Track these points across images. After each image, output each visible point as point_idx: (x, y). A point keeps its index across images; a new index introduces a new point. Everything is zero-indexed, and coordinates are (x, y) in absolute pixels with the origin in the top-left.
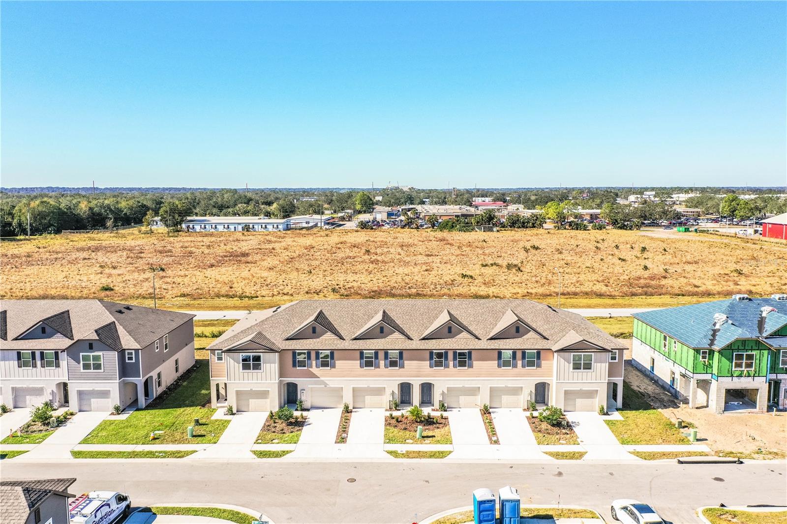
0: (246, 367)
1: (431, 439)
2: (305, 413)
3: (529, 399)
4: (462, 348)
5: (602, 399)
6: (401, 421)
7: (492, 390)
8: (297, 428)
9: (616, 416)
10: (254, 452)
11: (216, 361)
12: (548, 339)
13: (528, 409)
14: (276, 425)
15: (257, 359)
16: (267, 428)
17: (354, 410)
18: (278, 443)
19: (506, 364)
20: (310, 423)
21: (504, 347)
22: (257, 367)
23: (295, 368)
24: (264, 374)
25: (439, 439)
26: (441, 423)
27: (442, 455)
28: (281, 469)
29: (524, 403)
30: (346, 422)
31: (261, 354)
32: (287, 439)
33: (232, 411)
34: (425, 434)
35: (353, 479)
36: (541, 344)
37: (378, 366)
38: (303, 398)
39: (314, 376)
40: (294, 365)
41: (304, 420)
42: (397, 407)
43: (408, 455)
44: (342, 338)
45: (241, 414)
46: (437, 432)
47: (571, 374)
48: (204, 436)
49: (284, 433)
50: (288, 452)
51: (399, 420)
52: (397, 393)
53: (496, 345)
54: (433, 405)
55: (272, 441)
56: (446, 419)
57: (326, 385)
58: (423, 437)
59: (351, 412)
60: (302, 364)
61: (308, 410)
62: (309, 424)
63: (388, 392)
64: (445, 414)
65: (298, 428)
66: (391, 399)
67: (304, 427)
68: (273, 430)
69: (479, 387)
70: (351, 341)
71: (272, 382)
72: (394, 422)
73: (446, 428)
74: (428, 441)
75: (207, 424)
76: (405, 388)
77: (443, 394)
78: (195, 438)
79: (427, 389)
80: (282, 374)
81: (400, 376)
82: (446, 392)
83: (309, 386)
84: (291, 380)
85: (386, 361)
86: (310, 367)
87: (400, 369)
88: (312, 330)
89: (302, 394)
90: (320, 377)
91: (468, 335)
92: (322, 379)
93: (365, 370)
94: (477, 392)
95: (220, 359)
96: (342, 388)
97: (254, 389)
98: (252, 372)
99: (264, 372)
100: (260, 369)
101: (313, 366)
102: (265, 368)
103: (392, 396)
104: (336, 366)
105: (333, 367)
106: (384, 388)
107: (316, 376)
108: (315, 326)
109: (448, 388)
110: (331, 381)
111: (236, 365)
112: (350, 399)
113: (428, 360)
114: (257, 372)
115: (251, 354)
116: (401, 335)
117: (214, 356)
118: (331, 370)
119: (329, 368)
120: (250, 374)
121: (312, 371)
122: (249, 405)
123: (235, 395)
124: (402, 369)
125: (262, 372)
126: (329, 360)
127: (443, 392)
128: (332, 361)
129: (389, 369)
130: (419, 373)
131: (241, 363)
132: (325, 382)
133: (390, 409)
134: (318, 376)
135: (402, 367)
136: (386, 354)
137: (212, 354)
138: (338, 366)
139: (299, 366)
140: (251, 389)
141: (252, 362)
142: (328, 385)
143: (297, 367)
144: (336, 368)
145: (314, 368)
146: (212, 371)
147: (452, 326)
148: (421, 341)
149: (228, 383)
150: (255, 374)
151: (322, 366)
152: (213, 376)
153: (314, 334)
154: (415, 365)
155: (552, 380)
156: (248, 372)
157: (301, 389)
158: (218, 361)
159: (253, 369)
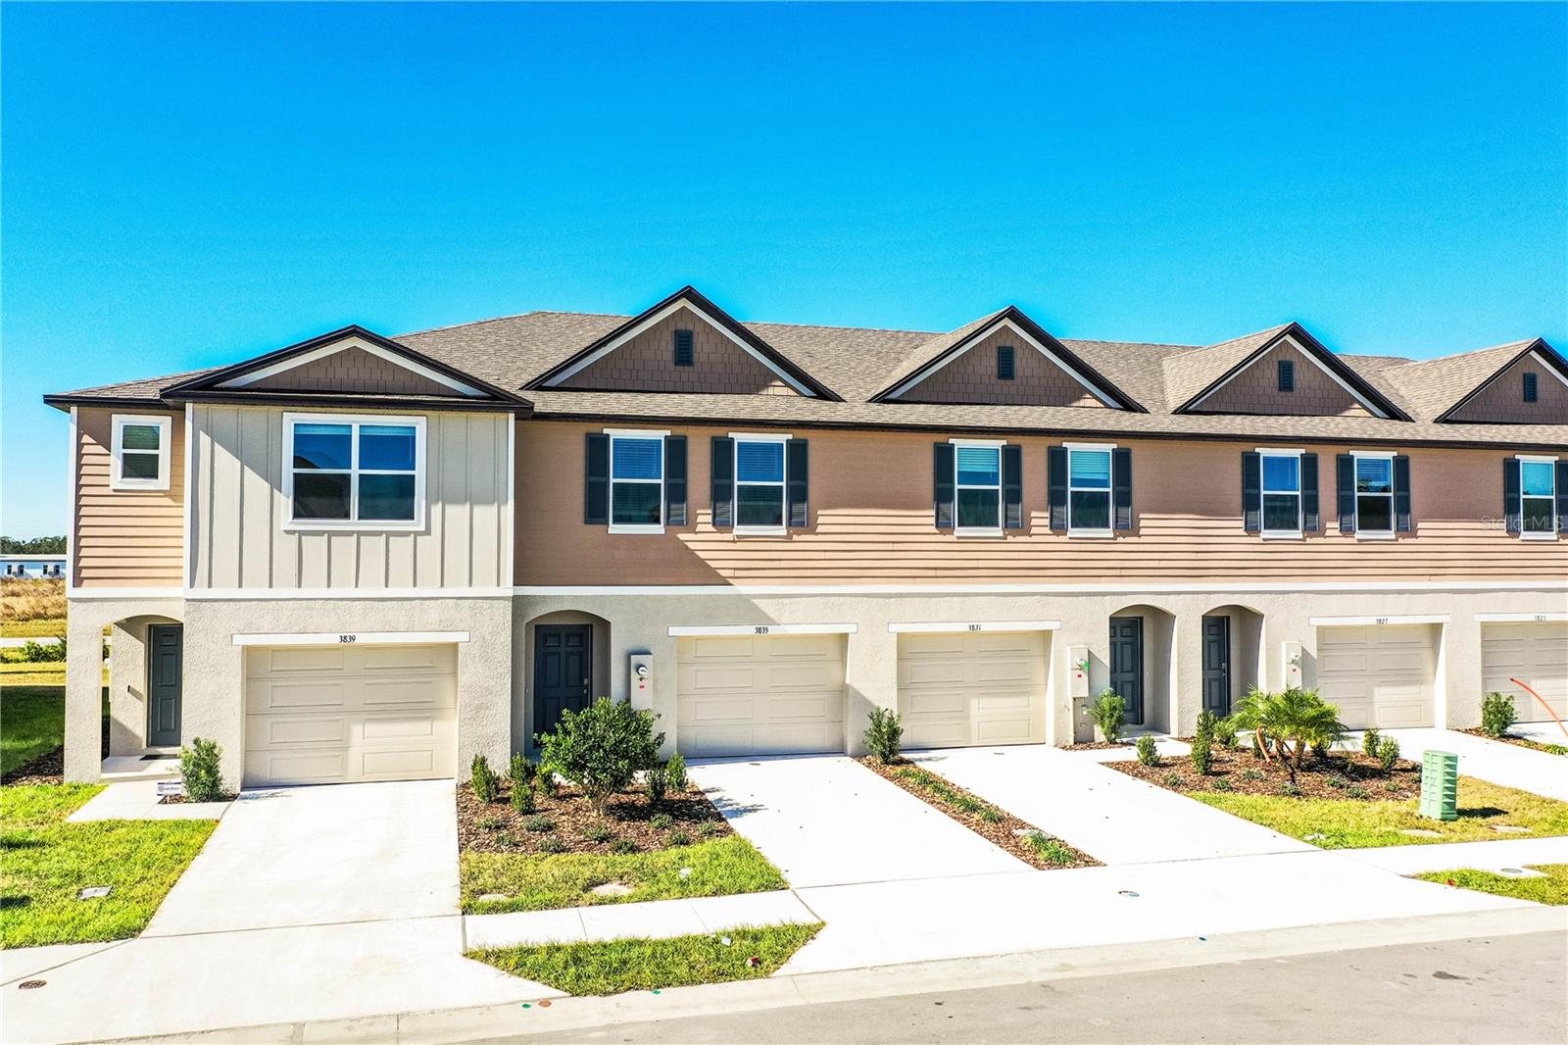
0: (317, 499)
4: (1378, 437)
7: (1487, 639)
11: (116, 479)
15: (393, 449)
19: (1537, 517)
20: (739, 805)
22: (391, 497)
23: (599, 527)
24: (429, 545)
31: (419, 424)
33: (214, 775)
37: (1017, 524)
38: (641, 703)
39: (705, 574)
40: (595, 513)
44: (829, 397)
45: (273, 795)
52: (1105, 660)
57: (763, 624)
60: (638, 505)
63: (1067, 656)
69: (1439, 626)
70: (870, 404)
71: (477, 591)
77: (1306, 665)
80: (523, 558)
81: (1121, 573)
82: (1314, 653)
83: (674, 631)
84: (576, 598)
85: (1056, 499)
86: (681, 523)
87: (1120, 540)
88: (671, 347)
89: (634, 676)
90: (731, 581)
91: (1357, 406)
92: (742, 588)
93: (961, 540)
94: (1427, 654)
95: (140, 466)
96: (843, 638)
97: (362, 639)
98: (355, 535)
99: (429, 534)
100: (408, 514)
101: (700, 519)
102: (436, 510)
103: (1085, 677)
104: (820, 520)
105: (802, 523)
106: (1046, 636)
107: (710, 576)
108: (690, 327)
109: (1322, 631)
110: (787, 601)
111: (256, 484)
112: (886, 701)
113: (1237, 500)
114: (389, 534)
115: (356, 422)
116: (1090, 393)
117: (101, 449)
118: (788, 539)
119: (781, 530)
120: (344, 547)
121: (691, 546)
122: (343, 746)
123: (235, 681)
124: (1128, 539)
125: (417, 534)
126: (783, 484)
127: (1303, 649)
128: (799, 494)
129: (1069, 535)
130: (1200, 556)
131: (288, 471)
132: (756, 607)
133: (1075, 743)
134: (723, 573)
135: (1128, 528)
136: (1057, 460)
137: (86, 439)
138: (827, 519)
139: (618, 520)
140: (344, 639)
141: (361, 467)
142: (772, 622)
143: (607, 523)
144: (820, 529)
145: (699, 528)
146: (83, 542)
147: (1294, 359)
148: (1182, 418)
149: (197, 604)
150: (373, 547)
151: (747, 519)
152: (84, 573)
153: (679, 368)
154: (1186, 522)
156: (331, 534)
157: (631, 646)
158: (125, 480)
159: (362, 515)
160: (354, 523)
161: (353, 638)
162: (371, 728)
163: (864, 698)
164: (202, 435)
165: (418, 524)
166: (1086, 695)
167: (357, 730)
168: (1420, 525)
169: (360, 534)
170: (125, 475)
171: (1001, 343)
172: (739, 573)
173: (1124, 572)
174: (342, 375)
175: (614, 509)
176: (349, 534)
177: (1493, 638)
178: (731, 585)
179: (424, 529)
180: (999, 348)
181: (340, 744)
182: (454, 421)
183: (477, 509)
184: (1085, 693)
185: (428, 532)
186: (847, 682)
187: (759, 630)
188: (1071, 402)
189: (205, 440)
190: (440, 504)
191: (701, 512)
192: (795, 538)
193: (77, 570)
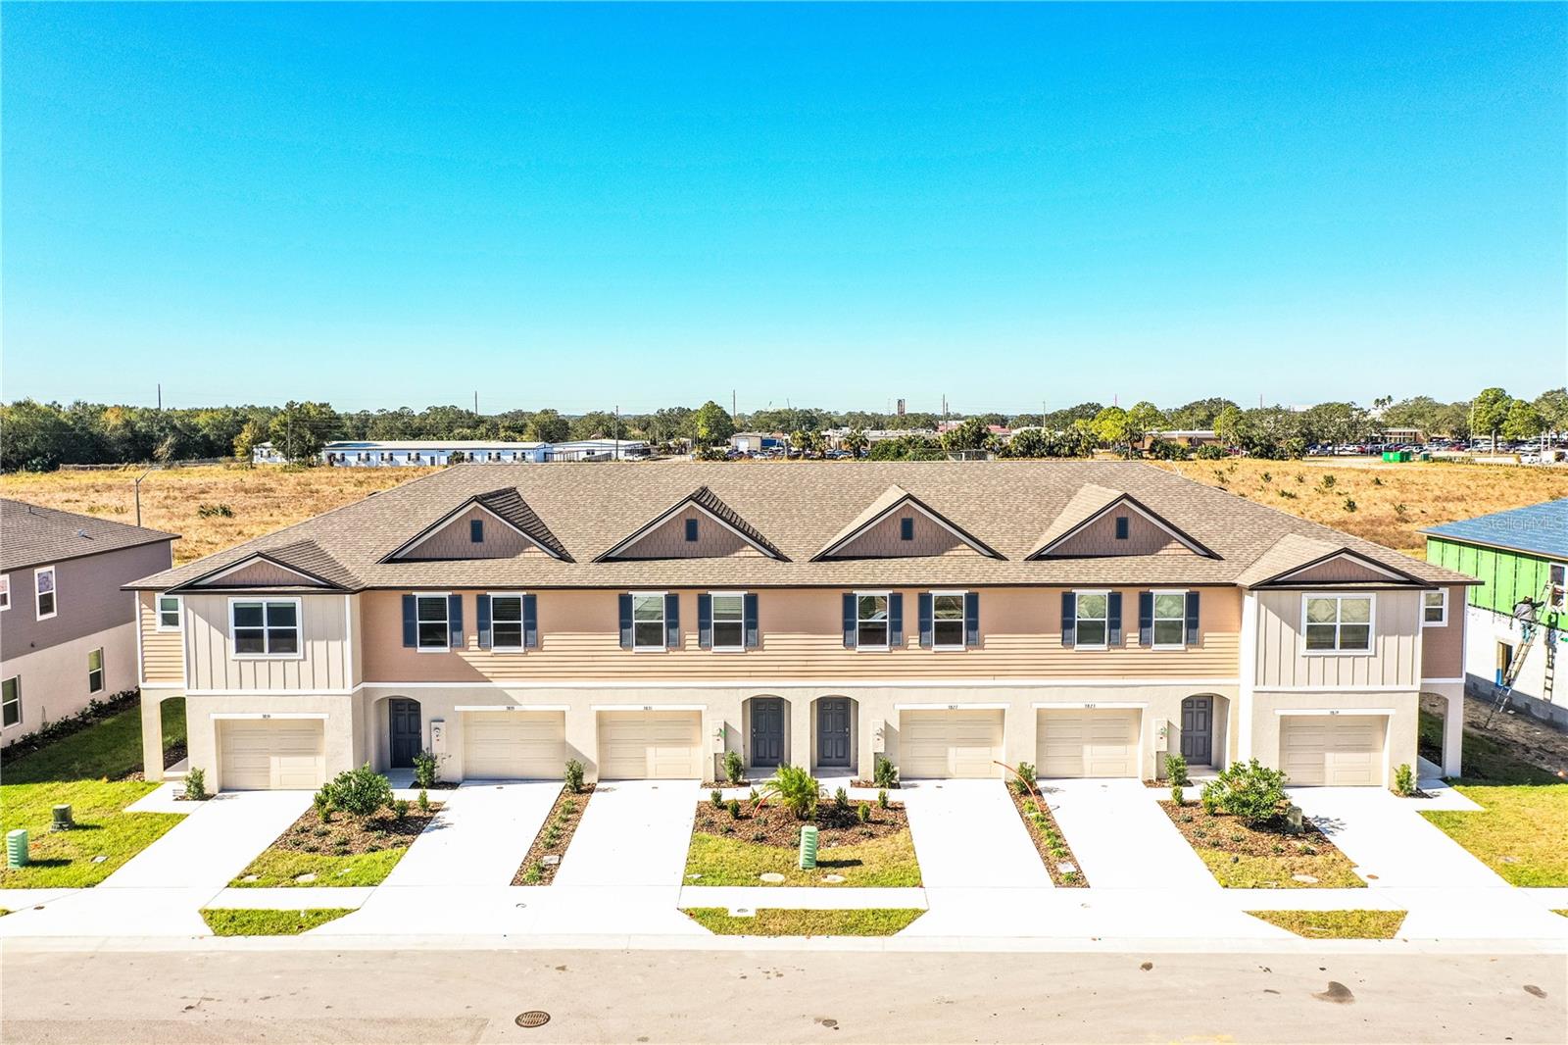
0: (247, 641)
1: (847, 870)
2: (434, 796)
3: (1164, 748)
4: (948, 582)
5: (1401, 745)
6: (748, 817)
7: (1043, 719)
8: (395, 838)
9: (1452, 799)
10: (210, 916)
11: (159, 627)
12: (1219, 558)
13: (1158, 779)
14: (328, 827)
15: (284, 615)
16: (296, 838)
17: (600, 786)
18: (312, 885)
19: (1090, 633)
20: (446, 821)
21: (1084, 579)
22: (285, 641)
23: (410, 650)
24: (306, 666)
25: (875, 869)
26: (881, 822)
27: (887, 923)
28: (277, 977)
29: (1144, 762)
30: (566, 820)
31: (297, 600)
32: (347, 870)
33: (200, 787)
34: (827, 854)
35: (540, 1014)
36: (1201, 571)
37: (676, 644)
38: (438, 749)
39: (475, 675)
40: (409, 641)
41: (428, 814)
42: (738, 773)
43: (764, 923)
44: (564, 557)
45: (232, 797)
46: (866, 850)
47: (1302, 663)
48: (66, 862)
49: (345, 852)
50: (332, 915)
51: (742, 812)
52: (739, 729)
53: (1055, 573)
54: (855, 771)
55: (294, 877)
56: (896, 809)
57: (511, 704)
58: (821, 864)
59: (591, 790)
60: (434, 636)
61: (452, 785)
62: (441, 827)
63: (711, 727)
64: (894, 796)
65: (400, 838)
66: (721, 750)
67: (423, 837)
68: (314, 842)
69: (1003, 711)
70: (592, 564)
71: (332, 691)
72: (724, 818)
73: (900, 837)
74: (835, 876)
75: (98, 827)
76: (767, 715)
77: (887, 732)
78: (31, 870)
79: (835, 716)
80: (369, 667)
81: (750, 675)
82: (896, 725)
83: (457, 708)
84: (401, 689)
85: (703, 625)
86: (460, 646)
87: (750, 653)
88: (469, 530)
89: (434, 734)
90: (491, 679)
91: (966, 547)
92: (497, 684)
93: (638, 654)
94: (998, 729)
95: (170, 620)
96: (563, 713)
97: (274, 716)
98: (268, 661)
99: (306, 661)
100: (294, 650)
101: (471, 643)
102: (309, 644)
103: (723, 740)
104: (545, 643)
105: (534, 645)
106: (699, 714)
107: (478, 677)
108: (480, 518)
109: (902, 713)
110: (525, 691)
111: (217, 635)
112: (589, 749)
113: (839, 624)
114: (285, 661)
115: (264, 601)
116: (752, 547)
117: (151, 611)
118: (525, 654)
119: (520, 649)
120: (262, 667)
121: (467, 659)
122: (267, 770)
123: (212, 737)
124: (755, 653)
125: (299, 660)
126: (522, 622)
127: (886, 723)
128: (531, 627)
129: (712, 650)
130: (809, 663)
131: (232, 628)
132: (506, 695)
133: (716, 781)
134: (486, 675)
135: (754, 645)
136: (704, 603)
137: (144, 606)
138: (549, 642)
139: (422, 644)
140: (265, 716)
141: (269, 625)
142: (517, 704)
143: (416, 646)
144: (545, 648)
145: (471, 648)
146: (146, 659)
147: (915, 517)
150: (277, 667)
151: (499, 641)
152: (147, 675)
153: (475, 544)
154: (796, 640)
155: (1239, 685)
156: (255, 661)
157: (434, 717)
158: (165, 627)
159: (271, 651)
160: (266, 655)
161: (269, 716)
162: (281, 759)
163: (575, 749)
164: (190, 609)
165: (299, 655)
166: (724, 752)
167: (273, 760)
168: (987, 640)
169: (270, 660)
170: (163, 624)
171: (688, 517)
172: (495, 675)
173: (752, 674)
174: (255, 577)
175: (420, 638)
176: (265, 661)
178: (491, 682)
179: (303, 657)
180: (687, 520)
181: (265, 768)
182: (316, 600)
183: (331, 643)
185: (305, 659)
186: (566, 740)
187: (509, 708)
188: (738, 554)
189: (190, 613)
191: (471, 639)
192: (530, 653)
193: (144, 673)
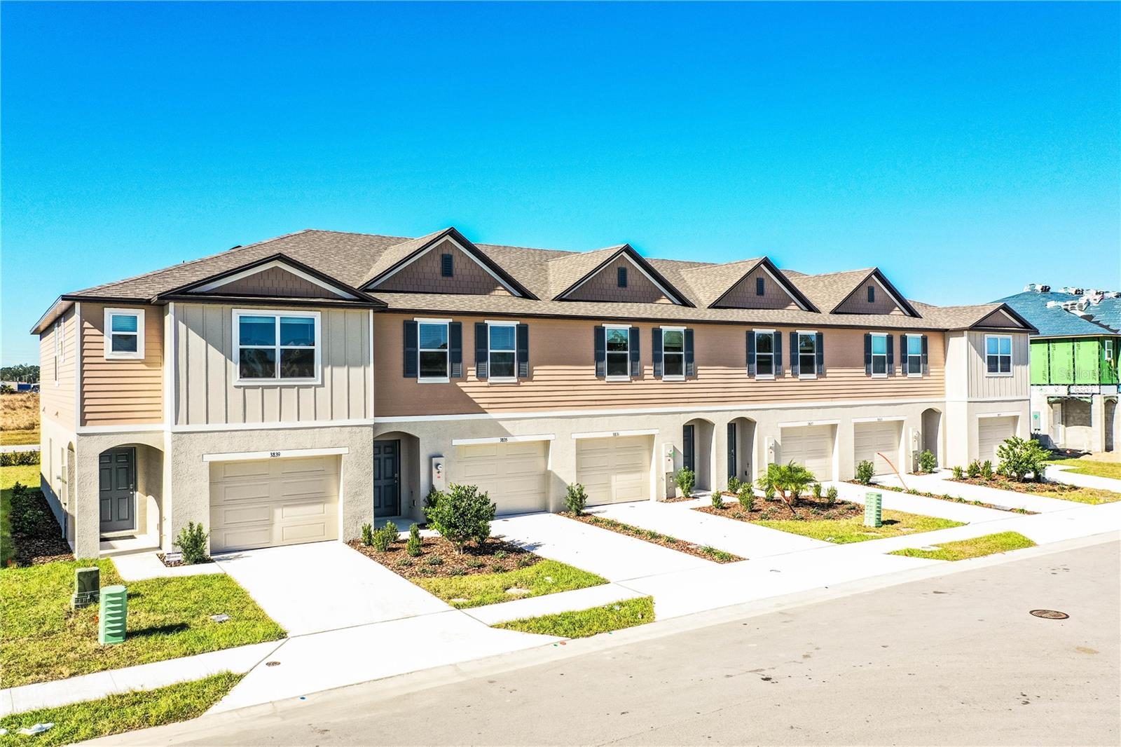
0: (254, 363)
7: (857, 431)
11: (108, 353)
12: (919, 317)
15: (304, 331)
16: (414, 570)
19: (879, 366)
23: (411, 380)
24: (323, 393)
31: (316, 316)
37: (638, 373)
38: (439, 487)
39: (472, 407)
40: (409, 371)
47: (986, 382)
48: (181, 625)
52: (681, 450)
53: (851, 321)
57: (504, 436)
60: (433, 365)
63: (662, 449)
69: (835, 426)
70: (555, 302)
71: (352, 422)
77: (776, 449)
82: (780, 443)
83: (455, 442)
84: (400, 424)
85: (656, 359)
86: (459, 376)
87: (688, 381)
88: (440, 265)
89: (435, 471)
90: (486, 410)
91: (793, 304)
92: (493, 415)
93: (609, 383)
94: (829, 441)
95: (125, 343)
96: (547, 444)
97: (284, 454)
98: (279, 388)
99: (324, 386)
100: (311, 374)
101: (469, 373)
102: (328, 370)
103: (672, 461)
104: (535, 373)
105: (526, 376)
106: (651, 438)
107: (475, 408)
108: (452, 253)
109: (783, 430)
110: (518, 422)
111: (216, 356)
112: (570, 479)
113: (744, 358)
114: (300, 387)
115: (278, 315)
116: (665, 295)
117: (97, 332)
118: (518, 384)
119: (514, 379)
120: (272, 395)
121: (465, 390)
122: (270, 523)
123: (205, 485)
124: (692, 381)
125: (316, 386)
126: (515, 351)
127: (775, 441)
128: (524, 357)
129: (663, 379)
130: (727, 390)
131: (236, 347)
132: (500, 426)
133: (667, 498)
134: (483, 406)
135: (692, 375)
136: (656, 336)
137: (87, 324)
138: (540, 372)
139: (423, 374)
140: (273, 455)
141: (282, 344)
142: (510, 435)
143: (417, 377)
144: (535, 378)
145: (469, 379)
146: (86, 395)
147: (764, 277)
148: (714, 311)
149: (180, 435)
150: (290, 395)
151: (495, 373)
152: (88, 416)
153: (445, 278)
154: (719, 370)
155: (945, 402)
156: (264, 387)
157: (431, 452)
158: (115, 352)
159: (283, 375)
160: (278, 380)
161: (279, 454)
162: (287, 511)
163: (558, 478)
164: (180, 323)
165: (317, 380)
166: (672, 471)
167: (278, 512)
168: (828, 371)
169: (282, 387)
170: (114, 349)
171: (620, 265)
172: (491, 406)
173: (690, 400)
174: (270, 285)
175: (421, 368)
176: (274, 387)
177: (861, 431)
178: (486, 413)
179: (320, 383)
180: (619, 269)
181: (267, 522)
182: (337, 314)
183: (352, 370)
184: (671, 470)
185: (323, 385)
186: (549, 468)
187: (502, 440)
188: (655, 301)
189: (182, 327)
190: (330, 367)
191: (471, 369)
192: (522, 384)
